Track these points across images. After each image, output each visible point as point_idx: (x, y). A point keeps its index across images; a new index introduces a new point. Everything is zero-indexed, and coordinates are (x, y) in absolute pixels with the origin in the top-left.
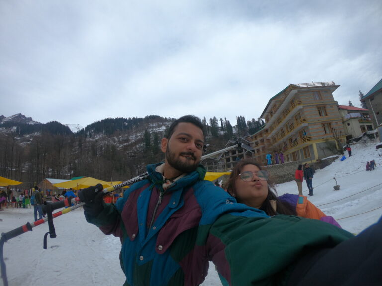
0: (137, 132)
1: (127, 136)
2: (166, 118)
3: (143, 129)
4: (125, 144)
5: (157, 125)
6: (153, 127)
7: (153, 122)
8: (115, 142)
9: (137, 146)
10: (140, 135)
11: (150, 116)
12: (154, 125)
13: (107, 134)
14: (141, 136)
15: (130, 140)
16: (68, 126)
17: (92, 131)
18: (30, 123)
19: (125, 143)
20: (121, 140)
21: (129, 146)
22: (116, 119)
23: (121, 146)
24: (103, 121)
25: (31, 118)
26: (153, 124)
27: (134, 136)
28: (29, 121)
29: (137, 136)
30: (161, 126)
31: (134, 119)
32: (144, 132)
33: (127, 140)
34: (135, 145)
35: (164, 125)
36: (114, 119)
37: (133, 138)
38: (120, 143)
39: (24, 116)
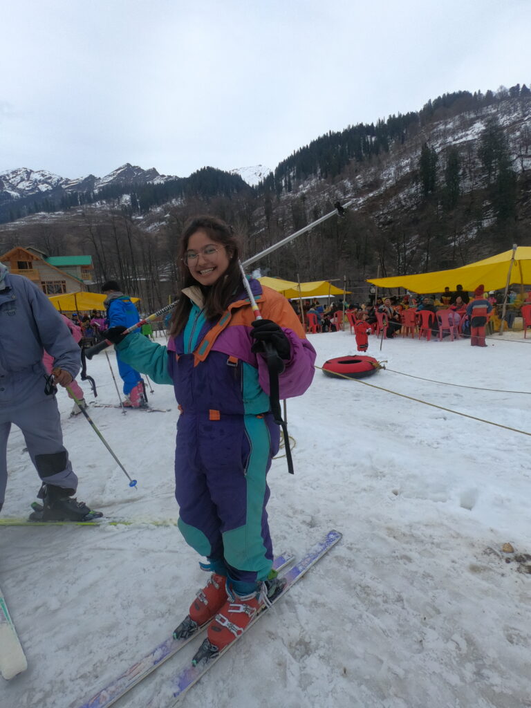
0: (400, 157)
1: (375, 174)
2: (489, 93)
3: (416, 146)
4: (371, 195)
5: (458, 123)
6: (446, 133)
7: (445, 117)
8: (345, 194)
9: (401, 196)
10: (407, 164)
11: (438, 101)
12: (450, 126)
13: (326, 178)
14: (411, 165)
15: (383, 181)
16: (239, 173)
17: (292, 174)
18: (156, 183)
19: (371, 191)
20: (360, 185)
21: (380, 197)
22: (346, 131)
23: (361, 200)
24: (313, 144)
25: (154, 169)
26: (446, 124)
27: (392, 170)
28: (152, 179)
29: (400, 169)
30: (472, 122)
31: (392, 120)
32: (419, 153)
33: (375, 185)
34: (396, 194)
35: (481, 118)
36: (339, 133)
37: (390, 175)
38: (359, 192)
39: (139, 169)
